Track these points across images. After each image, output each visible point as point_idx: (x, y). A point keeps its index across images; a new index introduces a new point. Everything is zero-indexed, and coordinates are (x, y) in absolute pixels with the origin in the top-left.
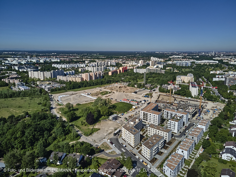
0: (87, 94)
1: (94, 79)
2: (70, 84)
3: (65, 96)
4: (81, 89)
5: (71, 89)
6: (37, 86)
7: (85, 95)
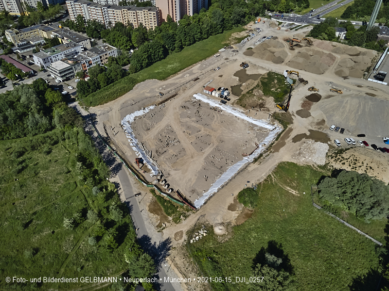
0: (216, 94)
1: (190, 12)
2: (127, 41)
3: (140, 113)
4: (176, 65)
5: (142, 68)
6: (11, 52)
7: (213, 104)
